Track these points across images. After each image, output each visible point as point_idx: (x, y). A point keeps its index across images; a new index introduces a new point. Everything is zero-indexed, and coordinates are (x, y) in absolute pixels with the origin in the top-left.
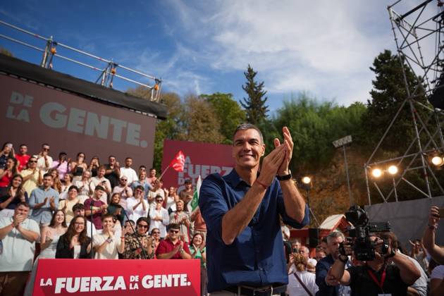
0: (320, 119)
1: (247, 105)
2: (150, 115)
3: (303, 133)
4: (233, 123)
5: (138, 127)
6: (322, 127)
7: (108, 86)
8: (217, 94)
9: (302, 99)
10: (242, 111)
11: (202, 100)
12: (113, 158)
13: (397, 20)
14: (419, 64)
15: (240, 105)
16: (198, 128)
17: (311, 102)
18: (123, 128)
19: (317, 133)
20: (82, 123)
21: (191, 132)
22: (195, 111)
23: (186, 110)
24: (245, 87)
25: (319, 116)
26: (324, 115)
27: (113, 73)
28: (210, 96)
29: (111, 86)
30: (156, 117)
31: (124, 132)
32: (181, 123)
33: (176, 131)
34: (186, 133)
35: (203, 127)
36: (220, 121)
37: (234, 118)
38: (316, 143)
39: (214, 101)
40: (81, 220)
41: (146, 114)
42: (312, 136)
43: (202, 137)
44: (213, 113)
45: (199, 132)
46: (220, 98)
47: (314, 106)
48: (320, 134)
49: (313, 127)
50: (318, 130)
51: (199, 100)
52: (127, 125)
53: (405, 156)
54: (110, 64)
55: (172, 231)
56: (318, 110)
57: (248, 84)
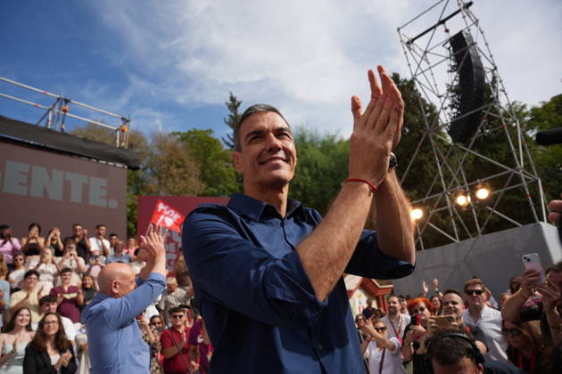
0: (324, 156)
1: (232, 143)
2: (118, 165)
3: (304, 175)
4: (216, 166)
5: (104, 182)
6: (327, 166)
7: (58, 130)
8: (193, 131)
9: (299, 132)
10: (226, 151)
11: (174, 139)
12: (79, 227)
13: (408, 43)
14: (434, 92)
15: (222, 142)
16: (171, 175)
17: (311, 136)
18: (84, 185)
19: (321, 173)
20: (25, 181)
21: (163, 181)
22: (166, 154)
23: (155, 153)
24: (227, 120)
25: (322, 152)
26: (328, 150)
27: (65, 111)
28: (184, 134)
29: (62, 129)
30: (126, 167)
31: (86, 189)
32: (149, 171)
33: (142, 181)
34: (156, 182)
35: (177, 174)
36: (200, 165)
37: (217, 159)
38: (321, 185)
39: (189, 139)
40: (53, 318)
41: (112, 164)
42: (316, 177)
43: (177, 186)
44: (190, 155)
45: (174, 181)
46: (198, 135)
47: (315, 141)
48: (324, 174)
49: (316, 166)
50: (322, 169)
51: (170, 140)
52: (89, 181)
53: (427, 198)
54: (58, 99)
55: (175, 317)
56: (319, 146)
57: (231, 116)
